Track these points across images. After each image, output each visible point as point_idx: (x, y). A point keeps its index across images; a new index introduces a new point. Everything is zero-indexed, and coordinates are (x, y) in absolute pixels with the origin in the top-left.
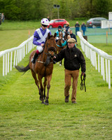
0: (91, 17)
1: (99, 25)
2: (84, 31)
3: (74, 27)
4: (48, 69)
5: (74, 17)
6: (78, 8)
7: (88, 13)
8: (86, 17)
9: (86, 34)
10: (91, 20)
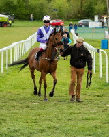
0: (81, 19)
1: (87, 25)
2: (76, 29)
3: (68, 26)
4: (52, 66)
5: (69, 19)
6: (72, 12)
7: (79, 15)
8: (77, 19)
9: (77, 32)
10: (81, 21)
